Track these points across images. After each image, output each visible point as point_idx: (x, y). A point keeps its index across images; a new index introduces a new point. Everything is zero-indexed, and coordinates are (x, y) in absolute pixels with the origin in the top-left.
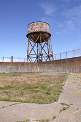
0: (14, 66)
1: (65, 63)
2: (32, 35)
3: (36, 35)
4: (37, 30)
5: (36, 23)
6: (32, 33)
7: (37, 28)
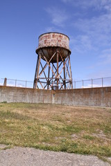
0: (19, 93)
1: (99, 93)
2: (45, 51)
3: (51, 51)
4: (54, 44)
5: (52, 34)
6: (45, 48)
7: (52, 42)
